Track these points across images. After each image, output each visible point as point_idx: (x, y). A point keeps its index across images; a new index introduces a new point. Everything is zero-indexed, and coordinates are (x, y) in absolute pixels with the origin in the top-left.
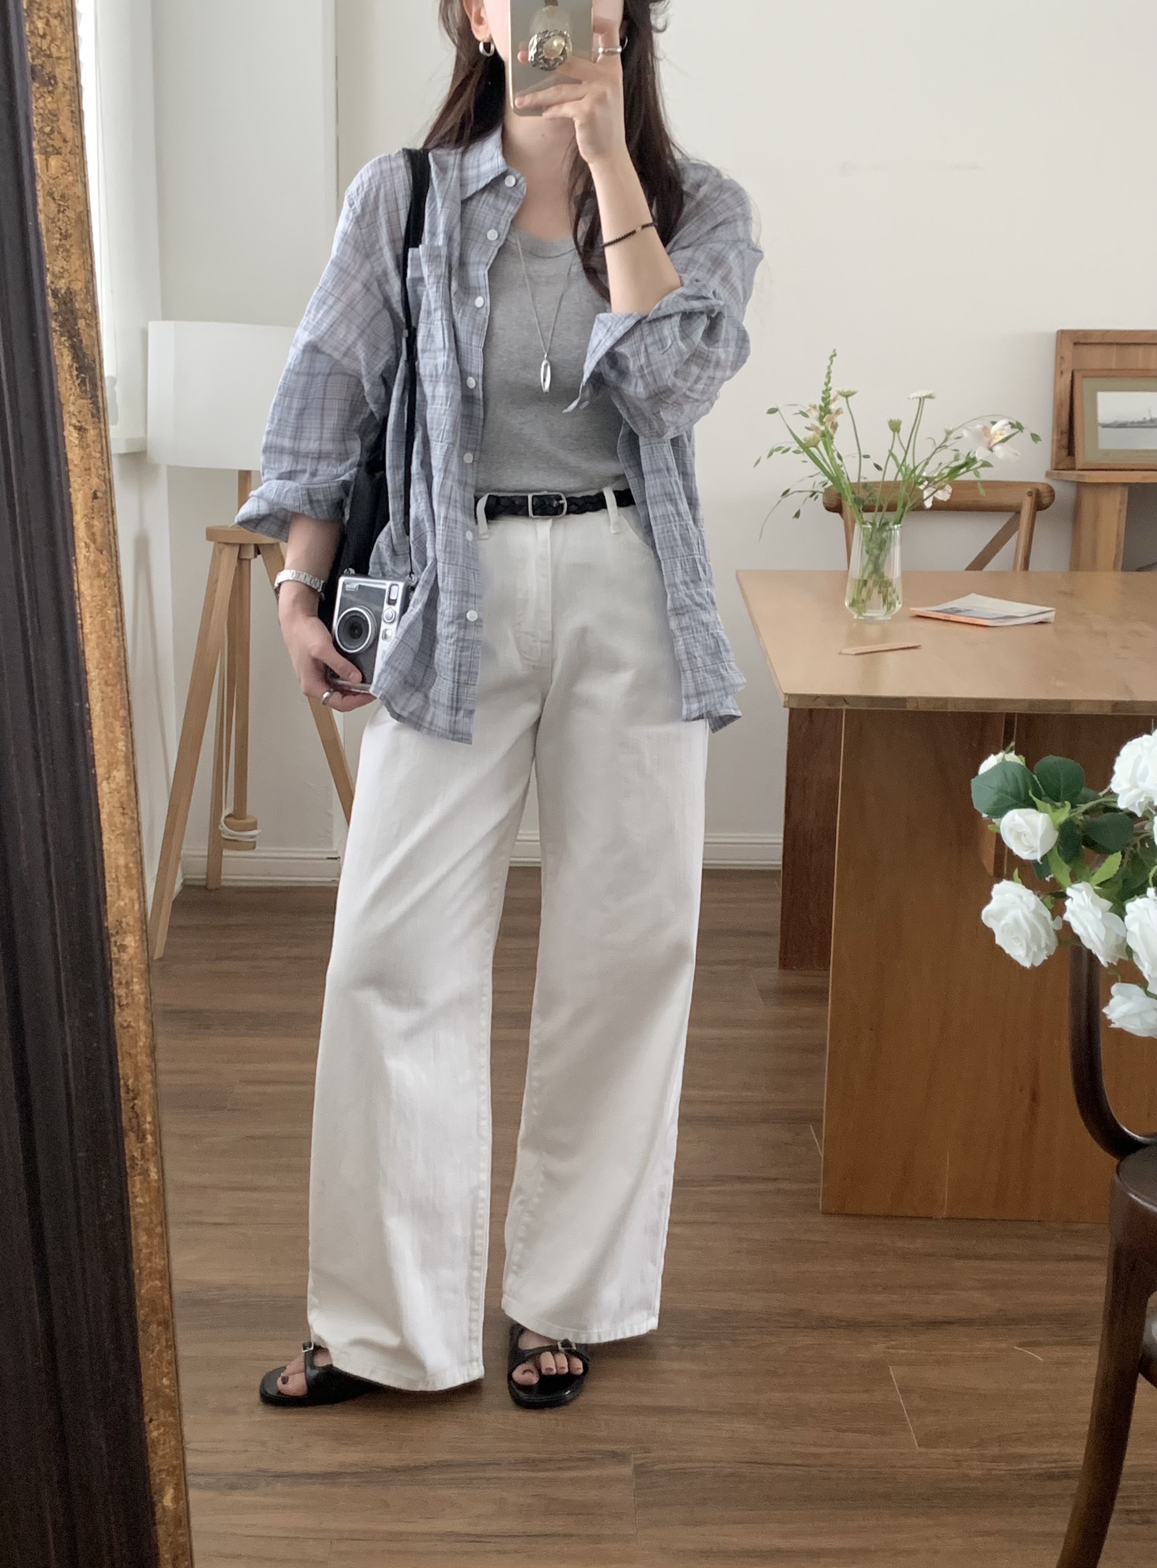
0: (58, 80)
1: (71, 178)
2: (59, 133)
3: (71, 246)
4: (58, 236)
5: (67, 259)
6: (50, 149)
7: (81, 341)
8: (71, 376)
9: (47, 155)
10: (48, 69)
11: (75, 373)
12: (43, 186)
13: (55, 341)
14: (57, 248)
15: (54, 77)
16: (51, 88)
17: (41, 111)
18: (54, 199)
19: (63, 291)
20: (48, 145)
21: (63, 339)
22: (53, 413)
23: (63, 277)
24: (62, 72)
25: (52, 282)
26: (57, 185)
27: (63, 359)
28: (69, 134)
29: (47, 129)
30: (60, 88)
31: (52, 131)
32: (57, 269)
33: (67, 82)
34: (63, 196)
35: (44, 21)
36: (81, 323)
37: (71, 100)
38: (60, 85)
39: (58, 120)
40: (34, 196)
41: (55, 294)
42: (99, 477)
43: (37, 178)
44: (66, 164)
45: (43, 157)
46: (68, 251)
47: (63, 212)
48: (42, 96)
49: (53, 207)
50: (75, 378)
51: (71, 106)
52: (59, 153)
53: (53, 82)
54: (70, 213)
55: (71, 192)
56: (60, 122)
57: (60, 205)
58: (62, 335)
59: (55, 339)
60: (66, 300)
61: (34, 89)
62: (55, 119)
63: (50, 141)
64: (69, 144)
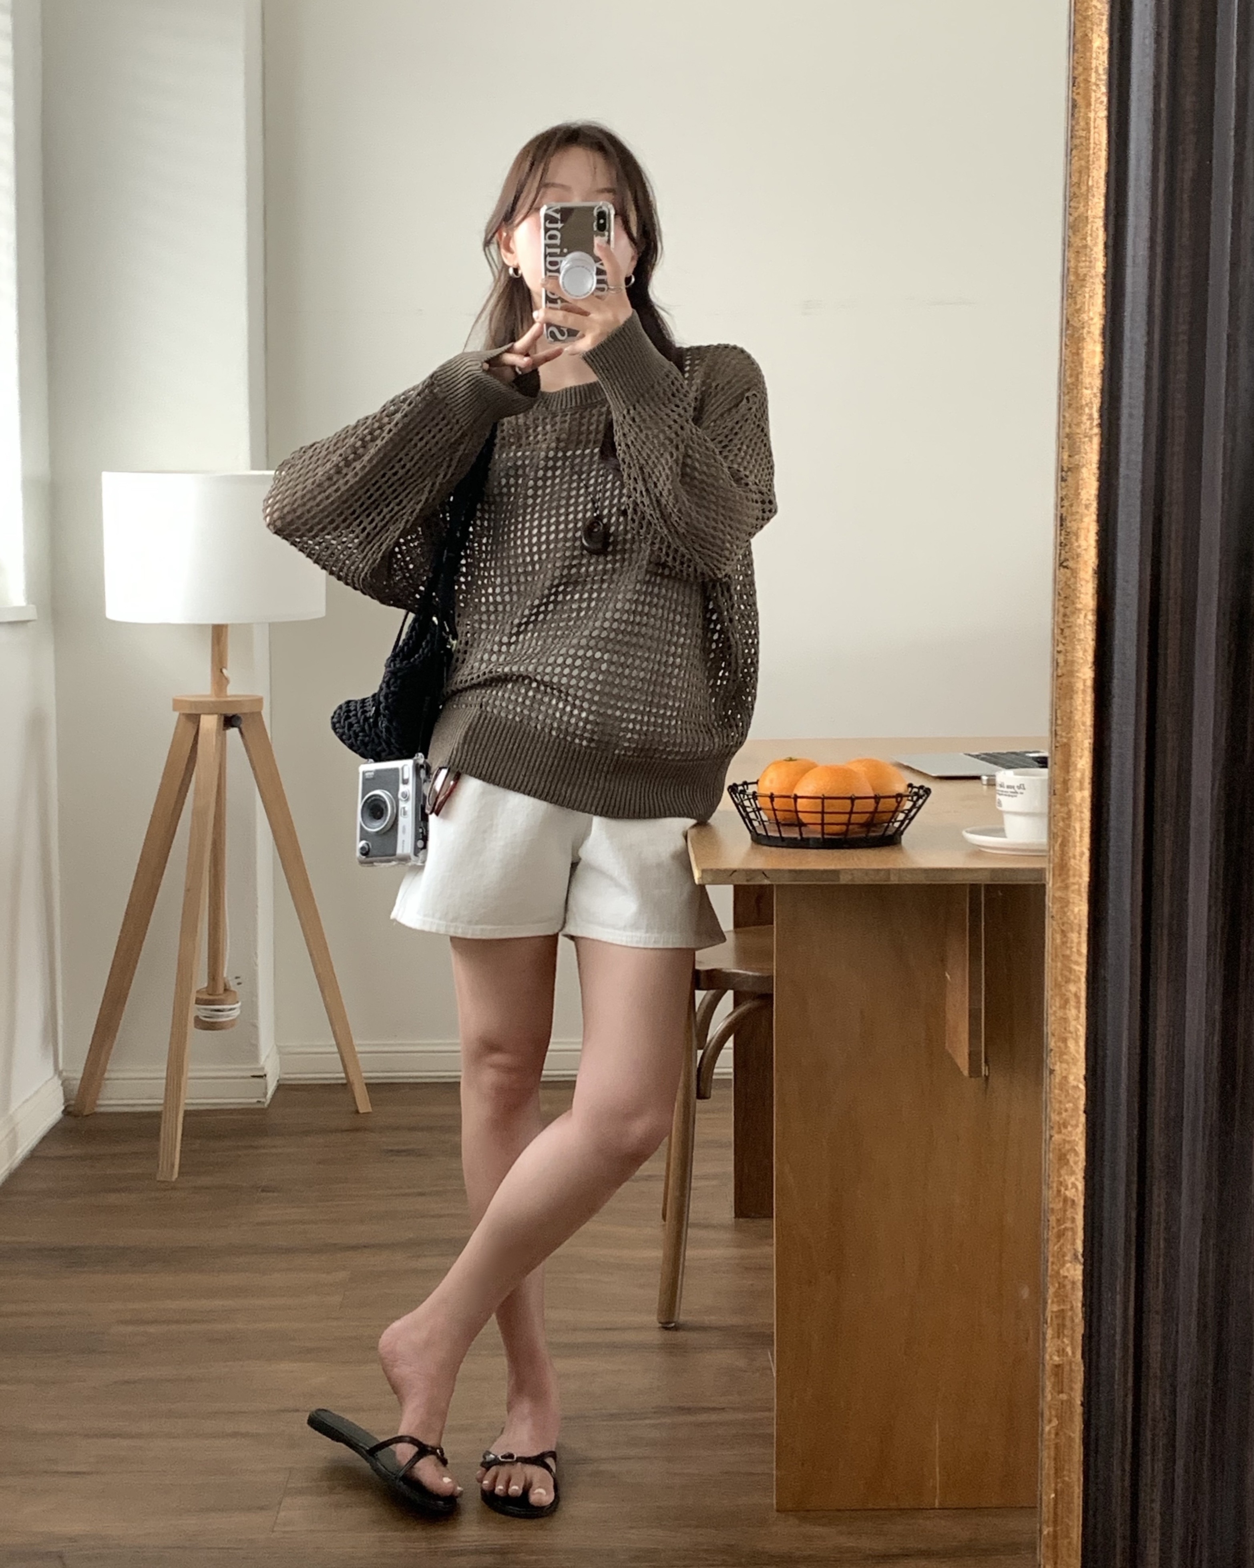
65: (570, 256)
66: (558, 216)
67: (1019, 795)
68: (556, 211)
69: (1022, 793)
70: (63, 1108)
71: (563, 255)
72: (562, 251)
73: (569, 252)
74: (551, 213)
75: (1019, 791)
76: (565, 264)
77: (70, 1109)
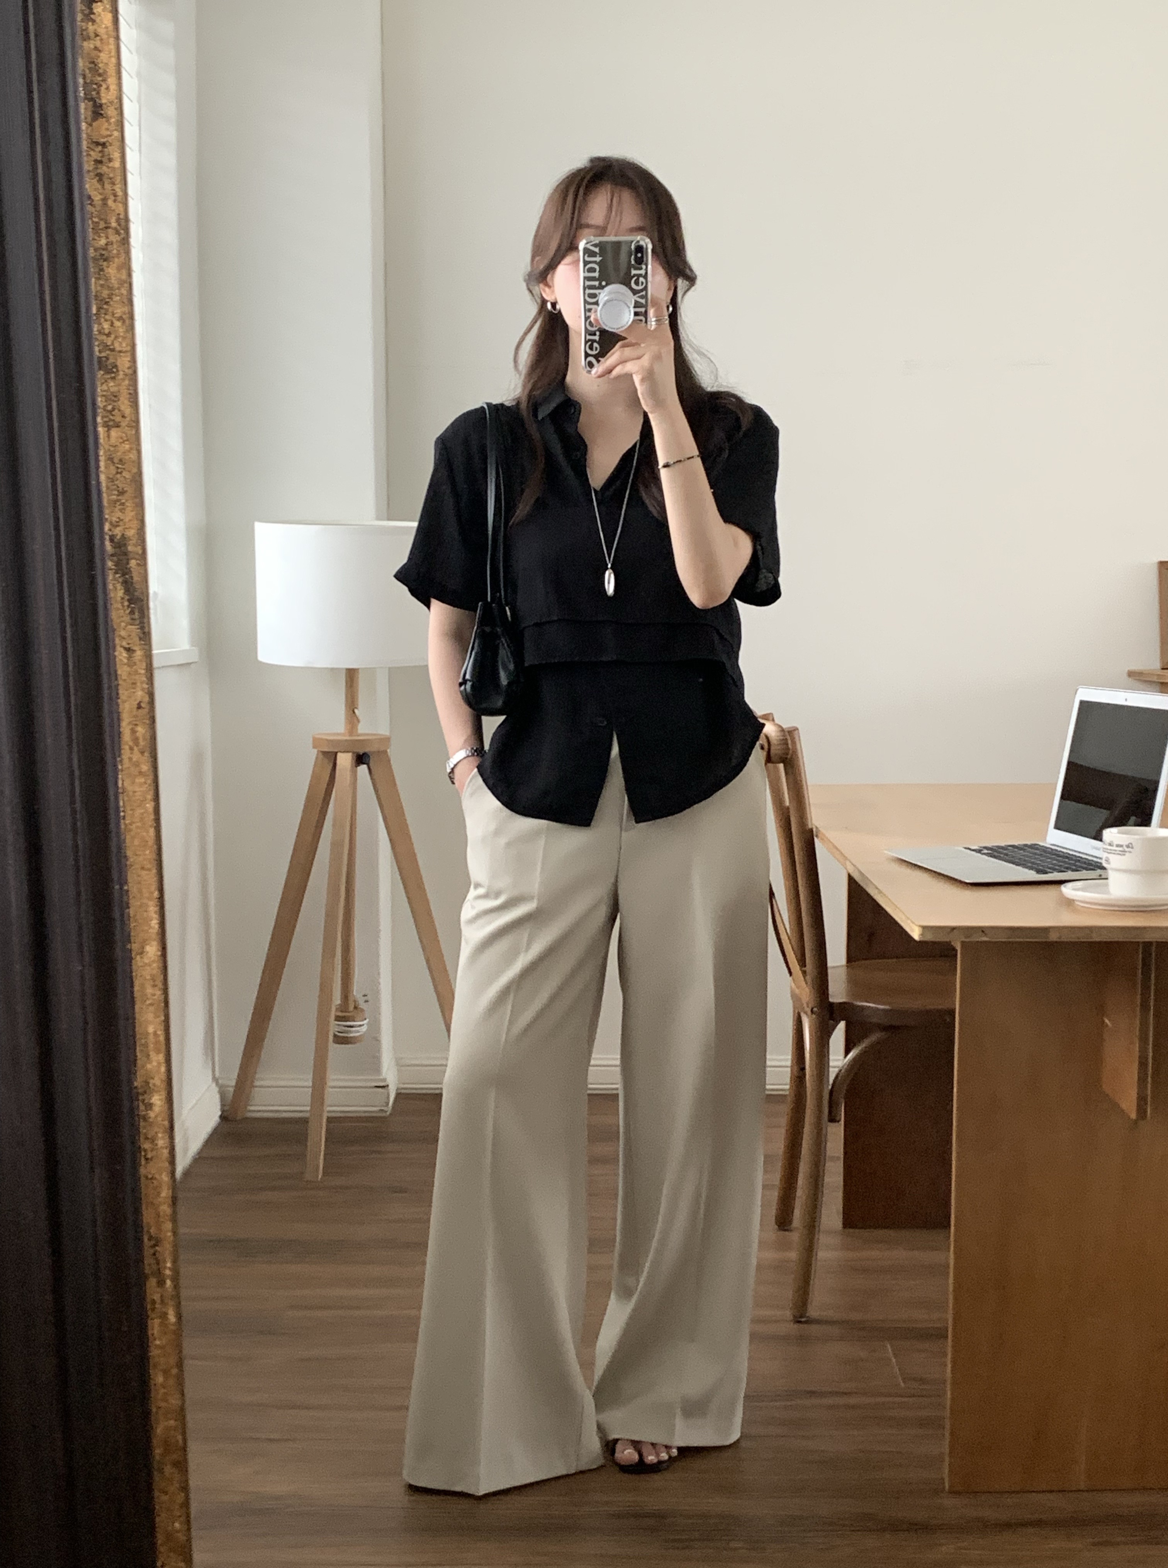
0: (120, 369)
1: (127, 447)
2: (119, 410)
3: (127, 501)
4: (116, 493)
5: (122, 511)
6: (111, 423)
7: (132, 577)
8: (123, 606)
9: (108, 427)
10: (111, 360)
11: (126, 603)
12: (105, 452)
13: (111, 577)
14: (116, 501)
15: (116, 366)
16: (113, 375)
17: (105, 393)
18: (113, 463)
19: (118, 537)
20: (111, 420)
21: (118, 576)
22: (107, 637)
23: (118, 526)
24: (123, 362)
25: (110, 530)
26: (116, 452)
27: (116, 592)
28: (128, 411)
29: (110, 408)
30: (121, 375)
31: (113, 409)
32: (114, 519)
33: (126, 371)
34: (121, 460)
35: (109, 323)
36: (133, 563)
37: (129, 385)
38: (121, 373)
39: (119, 400)
40: (97, 461)
41: (112, 540)
42: (143, 689)
43: (100, 446)
44: (124, 435)
45: (106, 429)
46: (123, 504)
47: (121, 473)
48: (106, 381)
49: (113, 470)
50: (126, 608)
51: (129, 389)
52: (118, 426)
53: (114, 370)
54: (126, 474)
55: (127, 457)
56: (119, 403)
57: (118, 468)
58: (116, 573)
59: (110, 576)
60: (120, 545)
61: (99, 376)
62: (115, 399)
63: (111, 417)
64: (128, 419)
65: (607, 289)
66: (597, 250)
67: (1127, 854)
68: (595, 245)
69: (1130, 852)
70: (219, 1113)
71: (601, 287)
72: (600, 284)
73: (607, 285)
74: (589, 246)
75: (1127, 849)
76: (604, 296)
77: (225, 1114)
